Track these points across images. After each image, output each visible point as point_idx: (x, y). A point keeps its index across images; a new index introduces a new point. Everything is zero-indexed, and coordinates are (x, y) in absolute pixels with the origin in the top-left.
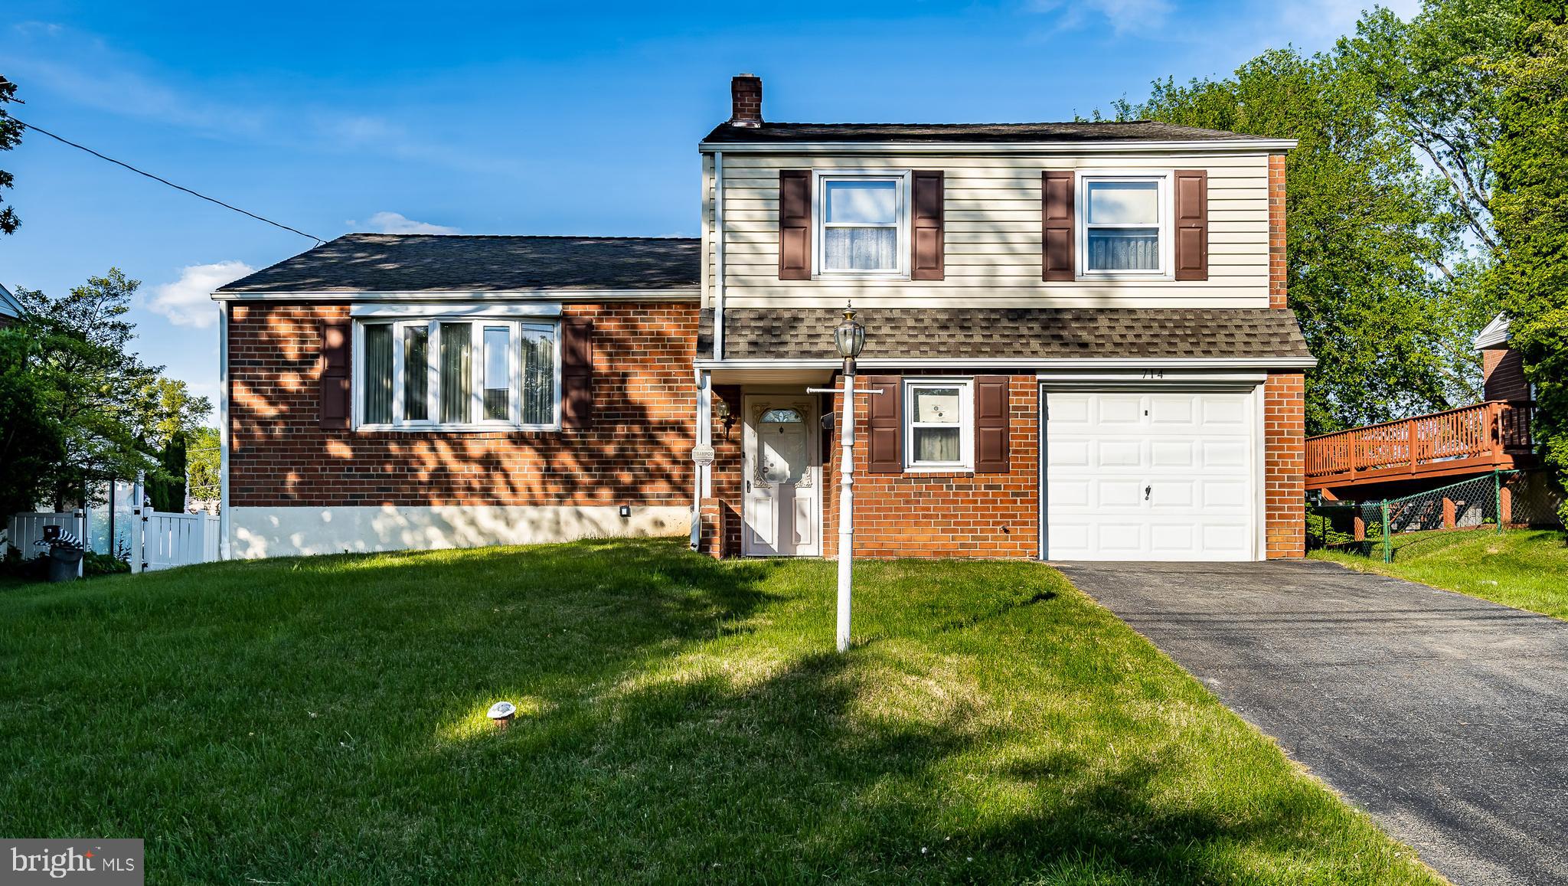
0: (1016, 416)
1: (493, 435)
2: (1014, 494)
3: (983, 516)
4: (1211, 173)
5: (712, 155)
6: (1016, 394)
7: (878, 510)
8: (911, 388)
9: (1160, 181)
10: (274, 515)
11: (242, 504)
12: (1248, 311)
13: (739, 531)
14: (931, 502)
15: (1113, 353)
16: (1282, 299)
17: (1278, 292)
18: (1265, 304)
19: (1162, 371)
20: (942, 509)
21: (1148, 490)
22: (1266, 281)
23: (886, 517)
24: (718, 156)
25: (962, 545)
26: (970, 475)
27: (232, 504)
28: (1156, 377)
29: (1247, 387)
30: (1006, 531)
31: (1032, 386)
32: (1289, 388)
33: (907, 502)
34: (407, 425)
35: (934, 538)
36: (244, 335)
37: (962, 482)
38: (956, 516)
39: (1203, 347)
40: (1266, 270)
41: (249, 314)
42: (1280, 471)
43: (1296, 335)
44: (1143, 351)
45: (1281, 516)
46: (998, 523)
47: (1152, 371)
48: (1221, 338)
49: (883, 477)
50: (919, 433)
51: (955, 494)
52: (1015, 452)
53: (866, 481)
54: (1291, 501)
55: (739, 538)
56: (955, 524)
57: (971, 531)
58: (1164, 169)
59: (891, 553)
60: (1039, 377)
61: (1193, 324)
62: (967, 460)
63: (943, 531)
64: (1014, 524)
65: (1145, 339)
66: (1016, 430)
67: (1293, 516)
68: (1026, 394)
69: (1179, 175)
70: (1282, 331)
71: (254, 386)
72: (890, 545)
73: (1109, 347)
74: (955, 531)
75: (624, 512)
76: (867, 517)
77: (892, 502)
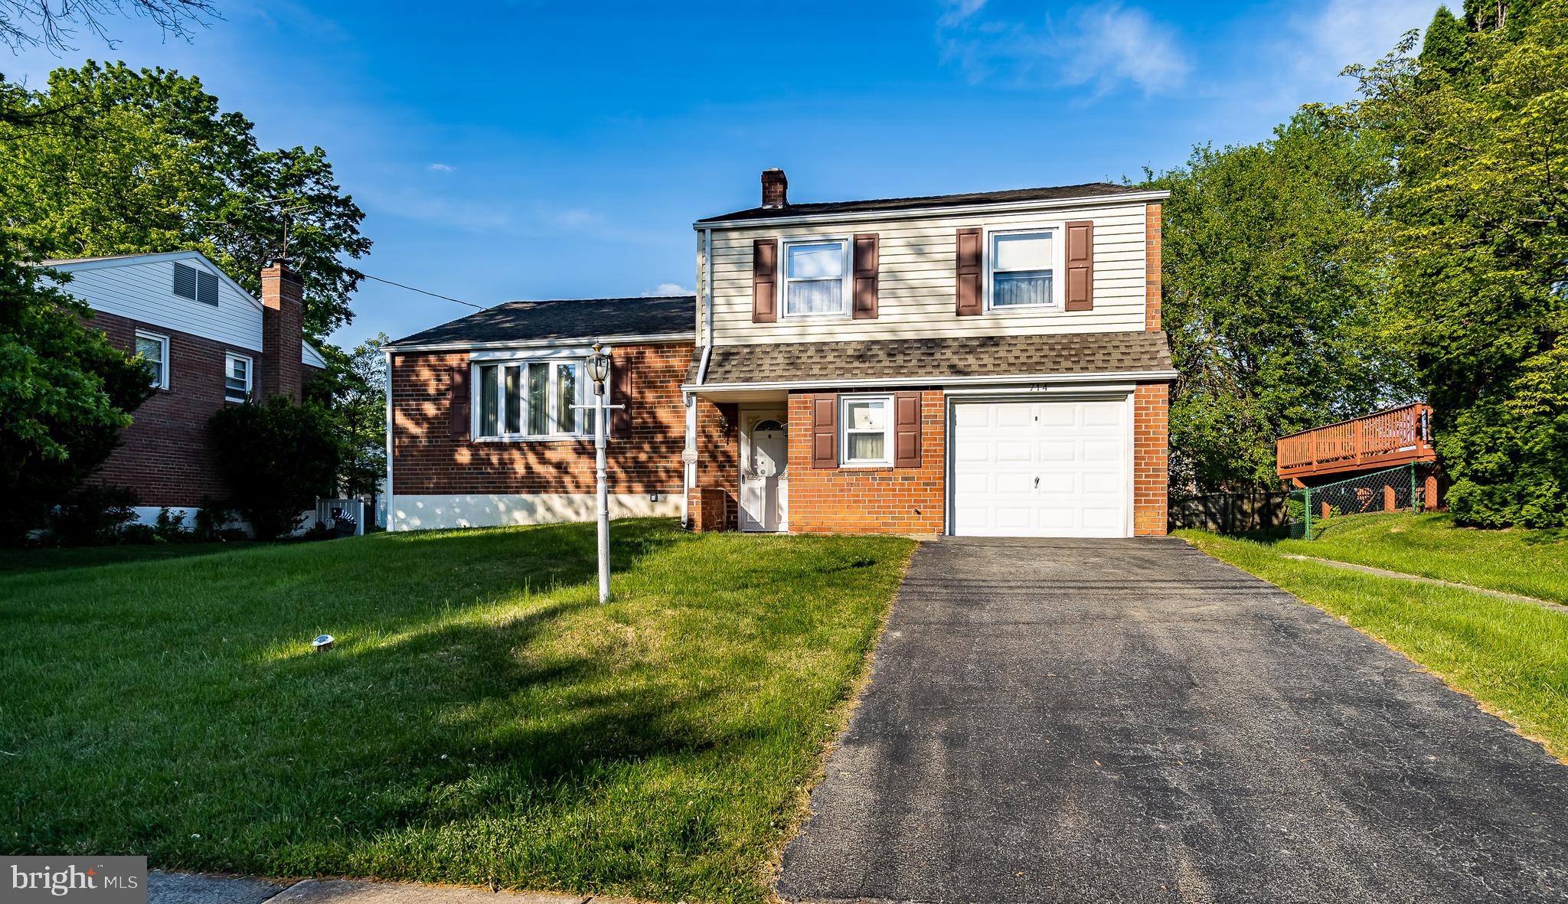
0: (927, 423)
1: (563, 444)
2: (925, 484)
3: (900, 501)
4: (1096, 222)
5: (703, 231)
6: (927, 405)
7: (819, 496)
8: (847, 403)
9: (1054, 232)
10: (420, 501)
11: (401, 493)
12: (1126, 334)
13: (736, 512)
14: (859, 490)
15: (1006, 371)
16: (1157, 323)
17: (1153, 317)
18: (1142, 327)
19: (1046, 385)
20: (869, 496)
21: (1037, 481)
22: (1143, 309)
23: (825, 502)
24: (708, 232)
25: (884, 524)
26: (890, 470)
27: (395, 493)
28: (1041, 390)
29: (1121, 396)
30: (919, 513)
31: (940, 399)
32: (1155, 396)
33: (842, 490)
34: (507, 438)
35: (861, 518)
36: (402, 376)
37: (885, 474)
38: (879, 501)
39: (1083, 364)
40: (1143, 300)
41: (404, 362)
42: (1146, 464)
43: (1165, 352)
44: (1031, 368)
45: (1146, 501)
46: (912, 507)
47: (1038, 385)
48: (1099, 356)
49: (823, 471)
50: (853, 437)
51: (878, 484)
52: (926, 451)
53: (810, 475)
54: (1156, 489)
56: (879, 507)
57: (891, 513)
58: (1057, 221)
59: (829, 529)
60: (945, 392)
61: (1077, 346)
62: (888, 458)
63: (869, 513)
64: (925, 507)
65: (1034, 360)
66: (927, 434)
67: (1157, 501)
68: (936, 405)
69: (1069, 226)
70: (1153, 349)
71: (407, 414)
72: (828, 523)
73: (1004, 367)
74: (878, 513)
75: (654, 498)
76: (811, 502)
77: (830, 491)
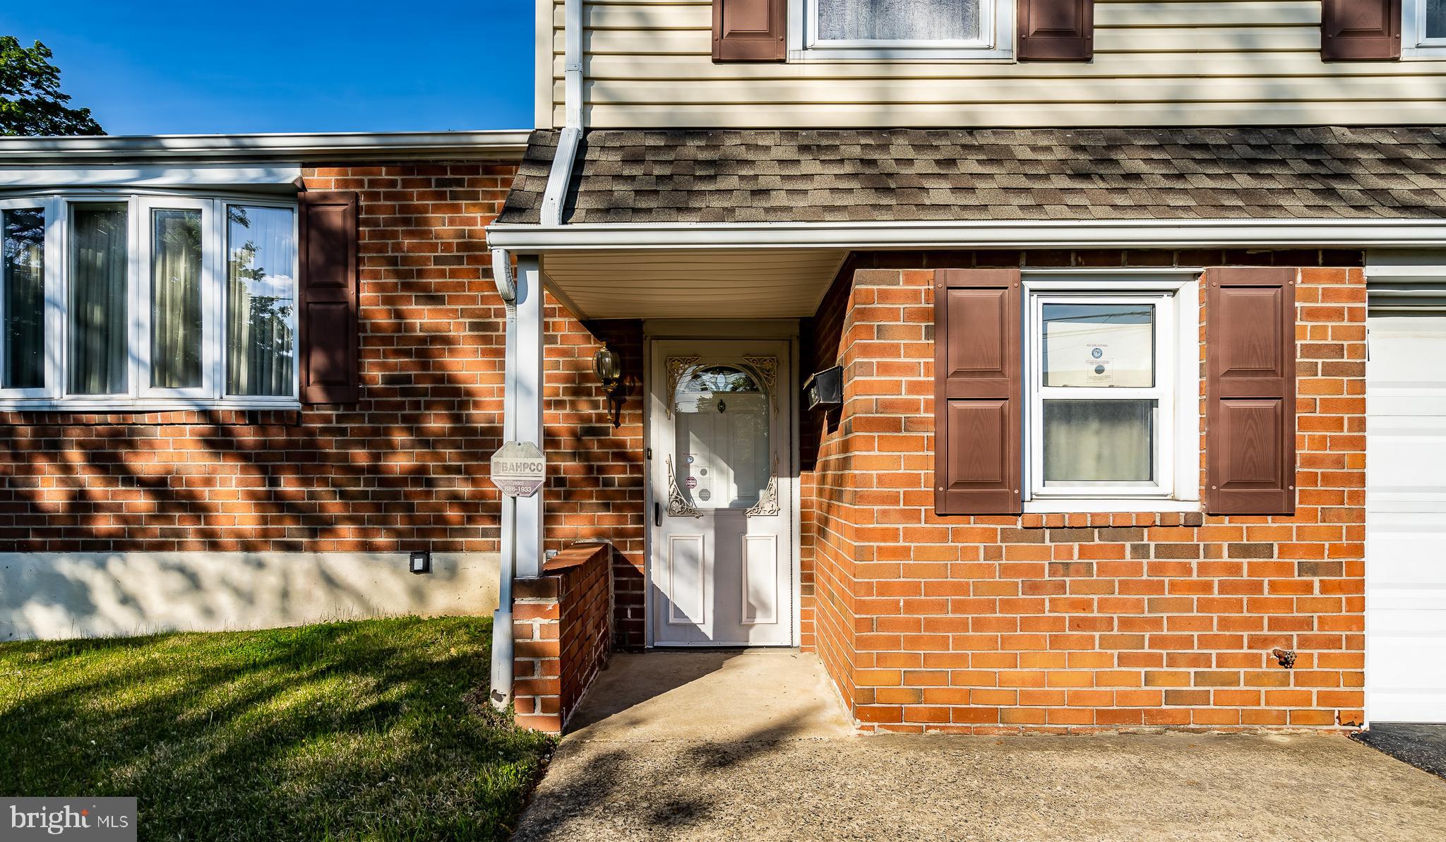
0: (1312, 369)
2: (1304, 569)
3: (1224, 624)
6: (1311, 314)
7: (959, 606)
8: (1038, 305)
13: (641, 599)
14: (1092, 588)
20: (1122, 605)
23: (979, 625)
25: (1171, 697)
26: (1193, 522)
30: (1285, 662)
31: (1351, 296)
33: (1033, 588)
35: (1101, 679)
37: (1174, 539)
38: (1157, 623)
46: (1265, 641)
49: (972, 524)
50: (1058, 412)
51: (1154, 568)
52: (1308, 461)
53: (930, 536)
55: (640, 613)
56: (1154, 642)
57: (1195, 661)
59: (992, 715)
60: (1368, 271)
62: (1181, 484)
63: (1122, 660)
64: (1304, 642)
66: (1311, 406)
68: (1338, 314)
72: (990, 695)
74: (1155, 660)
75: (419, 563)
76: (931, 625)
77: (994, 589)
